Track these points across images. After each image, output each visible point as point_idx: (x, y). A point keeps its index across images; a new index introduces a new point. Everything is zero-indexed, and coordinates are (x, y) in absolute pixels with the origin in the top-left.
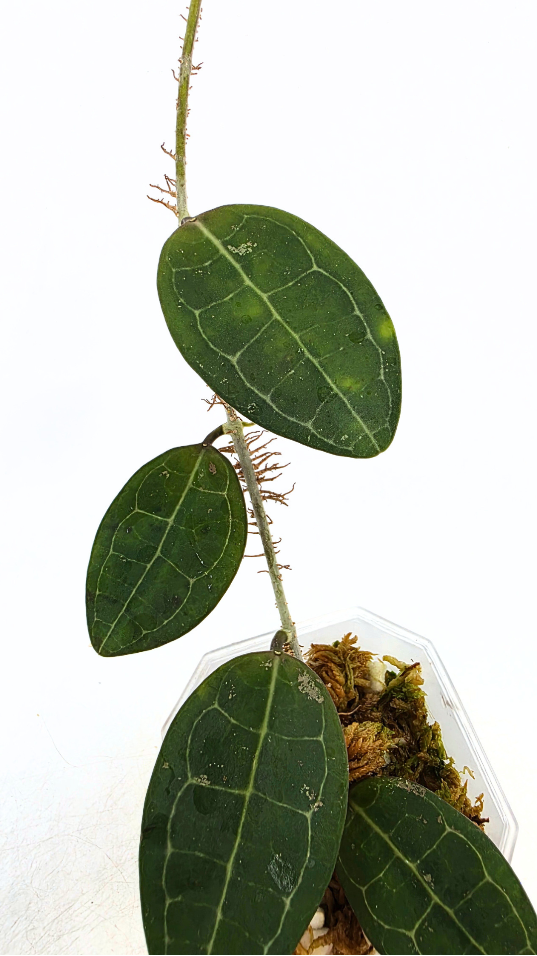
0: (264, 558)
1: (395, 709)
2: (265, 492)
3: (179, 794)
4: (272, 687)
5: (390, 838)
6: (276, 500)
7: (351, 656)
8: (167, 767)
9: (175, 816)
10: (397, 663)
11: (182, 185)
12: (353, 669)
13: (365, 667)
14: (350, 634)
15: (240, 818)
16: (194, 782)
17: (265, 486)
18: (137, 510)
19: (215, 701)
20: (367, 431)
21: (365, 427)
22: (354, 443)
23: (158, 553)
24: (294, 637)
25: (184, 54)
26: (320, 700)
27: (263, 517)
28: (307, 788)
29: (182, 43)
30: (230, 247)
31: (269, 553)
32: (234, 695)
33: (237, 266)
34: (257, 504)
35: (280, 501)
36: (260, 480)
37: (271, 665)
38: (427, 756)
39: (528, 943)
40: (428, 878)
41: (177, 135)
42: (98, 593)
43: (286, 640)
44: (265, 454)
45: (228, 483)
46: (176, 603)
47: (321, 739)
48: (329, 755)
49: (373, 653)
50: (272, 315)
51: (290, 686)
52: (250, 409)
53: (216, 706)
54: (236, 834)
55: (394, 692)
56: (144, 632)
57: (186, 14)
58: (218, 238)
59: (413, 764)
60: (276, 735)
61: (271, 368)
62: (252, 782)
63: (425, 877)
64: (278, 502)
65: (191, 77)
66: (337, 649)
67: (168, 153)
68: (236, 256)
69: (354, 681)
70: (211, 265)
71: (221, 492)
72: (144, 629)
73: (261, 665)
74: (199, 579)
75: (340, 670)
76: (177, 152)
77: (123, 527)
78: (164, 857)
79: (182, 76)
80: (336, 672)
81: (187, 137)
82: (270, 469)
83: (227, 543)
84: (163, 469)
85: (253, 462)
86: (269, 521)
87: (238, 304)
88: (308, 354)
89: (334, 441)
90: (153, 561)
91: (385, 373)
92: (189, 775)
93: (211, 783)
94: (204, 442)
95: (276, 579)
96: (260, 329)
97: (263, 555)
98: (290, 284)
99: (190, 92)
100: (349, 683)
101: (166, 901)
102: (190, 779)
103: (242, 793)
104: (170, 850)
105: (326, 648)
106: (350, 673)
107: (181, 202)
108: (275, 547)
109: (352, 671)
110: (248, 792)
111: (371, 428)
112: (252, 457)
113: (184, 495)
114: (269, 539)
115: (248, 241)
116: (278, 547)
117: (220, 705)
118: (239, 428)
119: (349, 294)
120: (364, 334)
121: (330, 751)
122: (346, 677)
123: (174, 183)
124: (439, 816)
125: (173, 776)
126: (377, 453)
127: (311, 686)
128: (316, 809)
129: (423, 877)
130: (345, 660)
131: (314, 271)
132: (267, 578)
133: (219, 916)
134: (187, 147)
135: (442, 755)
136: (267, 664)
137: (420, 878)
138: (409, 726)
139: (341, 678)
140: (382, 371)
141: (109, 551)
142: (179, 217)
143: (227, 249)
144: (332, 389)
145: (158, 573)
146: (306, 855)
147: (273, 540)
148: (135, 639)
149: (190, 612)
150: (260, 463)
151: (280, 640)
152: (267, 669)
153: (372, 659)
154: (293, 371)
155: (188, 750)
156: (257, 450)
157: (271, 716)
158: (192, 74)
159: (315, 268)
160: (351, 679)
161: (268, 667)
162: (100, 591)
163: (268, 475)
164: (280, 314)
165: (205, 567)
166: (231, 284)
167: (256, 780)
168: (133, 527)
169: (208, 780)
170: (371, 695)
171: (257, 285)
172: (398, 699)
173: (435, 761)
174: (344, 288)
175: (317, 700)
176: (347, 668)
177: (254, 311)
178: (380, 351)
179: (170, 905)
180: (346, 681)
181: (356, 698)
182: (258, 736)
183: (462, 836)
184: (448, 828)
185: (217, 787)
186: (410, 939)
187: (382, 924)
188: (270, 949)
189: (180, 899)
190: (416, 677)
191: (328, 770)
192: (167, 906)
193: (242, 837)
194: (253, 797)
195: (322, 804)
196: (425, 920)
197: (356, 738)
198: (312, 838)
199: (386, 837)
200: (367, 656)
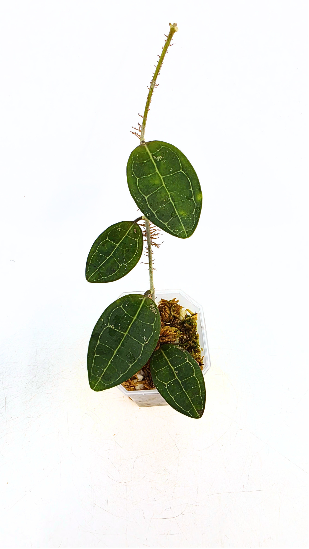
0: (148, 265)
1: (186, 327)
2: (153, 242)
3: (105, 329)
4: (141, 306)
6: (156, 246)
7: (174, 306)
8: (102, 320)
9: (102, 334)
10: (190, 312)
11: (144, 128)
12: (174, 310)
13: (179, 311)
14: (175, 298)
15: (122, 340)
16: (110, 327)
17: (153, 240)
18: (107, 239)
19: (121, 305)
20: (184, 230)
21: (184, 228)
22: (179, 233)
23: (111, 255)
24: (153, 293)
25: (153, 79)
26: (156, 314)
27: (150, 250)
28: (145, 337)
29: (153, 75)
30: (154, 157)
31: (150, 263)
32: (128, 305)
33: (155, 164)
34: (149, 246)
35: (157, 246)
36: (151, 238)
37: (142, 299)
38: (192, 343)
39: (200, 394)
40: (177, 372)
41: (145, 109)
42: (90, 263)
43: (150, 293)
44: (155, 229)
45: (139, 237)
46: (114, 271)
47: (153, 325)
49: (183, 307)
50: (162, 184)
51: (147, 307)
52: (148, 215)
53: (121, 307)
54: (119, 344)
55: (187, 321)
56: (102, 278)
57: (157, 64)
58: (151, 152)
59: (186, 345)
60: (138, 320)
61: (158, 203)
62: (128, 331)
64: (156, 247)
65: (154, 88)
66: (170, 302)
67: (140, 116)
68: (155, 160)
70: (146, 162)
71: (136, 239)
72: (102, 276)
73: (139, 298)
74: (123, 265)
75: (169, 309)
76: (144, 116)
77: (103, 244)
78: (97, 344)
79: (151, 88)
80: (167, 309)
81: (149, 110)
82: (156, 235)
83: (134, 256)
84: (119, 227)
85: (151, 231)
86: (152, 253)
87: (152, 178)
88: (171, 200)
89: (173, 231)
90: (109, 257)
91: (195, 212)
92: (109, 324)
94: (134, 221)
95: (151, 272)
96: (157, 189)
97: (148, 263)
98: (171, 175)
99: (153, 93)
102: (109, 325)
103: (124, 333)
104: (99, 343)
105: (166, 301)
107: (142, 134)
108: (152, 262)
109: (173, 311)
110: (126, 334)
111: (186, 229)
112: (151, 229)
113: (123, 238)
114: (151, 259)
115: (161, 156)
116: (154, 262)
117: (123, 307)
119: (190, 182)
120: (192, 197)
121: (155, 329)
122: (171, 312)
123: (141, 127)
124: (186, 357)
125: (104, 323)
126: (186, 237)
127: (154, 309)
128: (146, 344)
130: (172, 306)
131: (181, 172)
132: (148, 271)
133: (109, 363)
134: (148, 114)
135: (197, 345)
136: (141, 299)
137: (174, 372)
138: (189, 333)
139: (169, 312)
140: (194, 211)
141: (96, 251)
142: (140, 140)
143: (153, 157)
144: (176, 214)
145: (110, 261)
146: (140, 355)
147: (153, 259)
148: (99, 279)
149: (118, 275)
150: (153, 232)
151: (148, 292)
153: (182, 309)
154: (165, 205)
155: (110, 317)
156: (153, 227)
157: (139, 314)
158: (155, 87)
159: (181, 171)
160: (172, 313)
163: (155, 237)
164: (165, 185)
165: (126, 262)
166: (151, 171)
167: (129, 331)
168: (105, 245)
169: (114, 327)
170: (177, 320)
171: (160, 173)
172: (187, 324)
173: (194, 345)
174: (189, 180)
176: (172, 309)
177: (157, 182)
178: (195, 204)
179: (96, 356)
180: (170, 313)
181: (172, 319)
182: (133, 319)
183: (191, 364)
184: (188, 361)
185: (116, 330)
186: (165, 385)
187: (159, 380)
188: (122, 376)
189: (99, 356)
190: (195, 318)
191: (153, 334)
192: (95, 356)
193: (121, 345)
194: (127, 335)
195: (148, 343)
196: (171, 382)
197: (167, 330)
198: (143, 351)
199: (168, 360)
200: (180, 307)
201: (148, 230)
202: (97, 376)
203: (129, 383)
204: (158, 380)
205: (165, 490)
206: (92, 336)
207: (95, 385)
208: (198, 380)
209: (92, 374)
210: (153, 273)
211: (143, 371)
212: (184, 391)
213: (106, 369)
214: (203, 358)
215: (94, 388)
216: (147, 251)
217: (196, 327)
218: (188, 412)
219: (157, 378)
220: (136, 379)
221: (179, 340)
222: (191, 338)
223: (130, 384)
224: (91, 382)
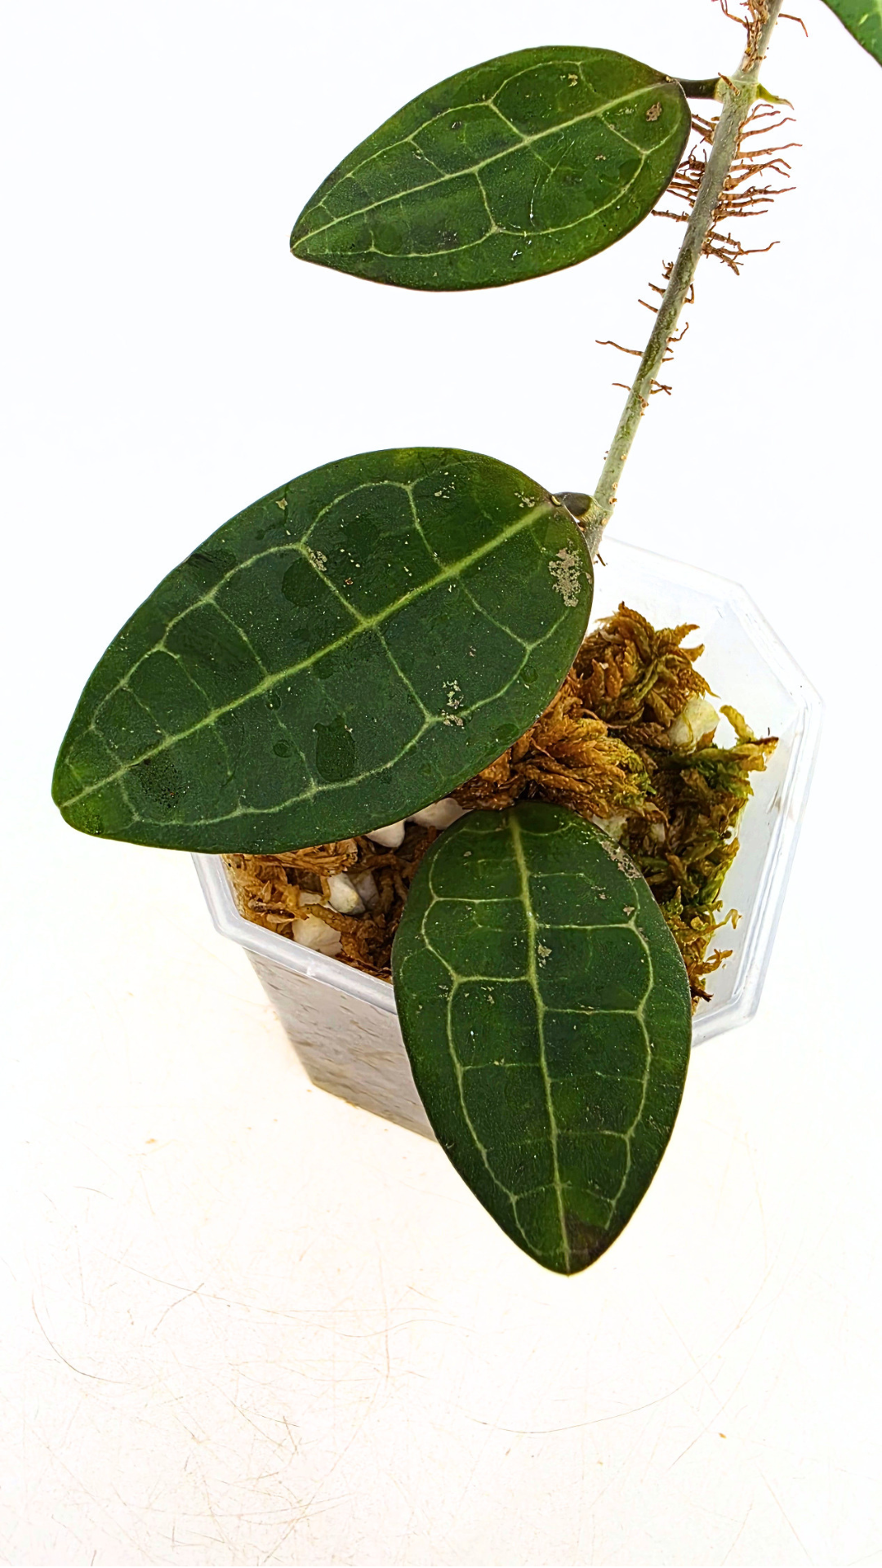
0: (638, 361)
1: (685, 783)
3: (272, 550)
4: (509, 532)
5: (530, 879)
6: (726, 259)
7: (673, 661)
8: (283, 507)
9: (246, 569)
10: (739, 722)
12: (661, 678)
13: (685, 695)
15: (331, 642)
16: (304, 552)
18: (490, 103)
19: (412, 481)
23: (475, 169)
24: (600, 522)
26: (570, 602)
27: (684, 281)
28: (455, 688)
31: (652, 354)
32: (445, 497)
34: (689, 252)
35: (732, 264)
37: (533, 506)
38: (683, 872)
39: (631, 1132)
40: (545, 951)
42: (349, 175)
43: (582, 511)
45: (663, 142)
46: (447, 242)
47: (529, 647)
48: (523, 675)
49: (712, 690)
51: (539, 550)
53: (409, 488)
54: (310, 653)
55: (703, 764)
56: (373, 249)
60: (466, 591)
62: (383, 615)
63: (540, 947)
64: (727, 266)
69: (649, 693)
71: (641, 147)
72: (375, 245)
73: (516, 494)
74: (509, 235)
75: (639, 662)
77: (453, 116)
78: (196, 599)
80: (631, 658)
83: (591, 216)
84: (573, 70)
85: (730, 173)
86: (689, 297)
90: (458, 173)
92: (304, 539)
93: (325, 572)
95: (637, 402)
100: (638, 688)
101: (157, 645)
102: (301, 544)
103: (358, 616)
104: (209, 598)
106: (650, 678)
108: (668, 349)
109: (656, 678)
110: (367, 623)
112: (735, 163)
113: (578, 119)
114: (668, 328)
116: (677, 349)
117: (414, 492)
118: (748, 91)
121: (529, 673)
122: (640, 678)
124: (632, 906)
125: (282, 522)
127: (572, 575)
128: (447, 723)
129: (537, 944)
130: (658, 655)
133: (210, 720)
135: (709, 895)
136: (527, 500)
137: (532, 943)
138: (687, 822)
139: (631, 673)
141: (406, 136)
145: (455, 193)
146: (386, 763)
147: (676, 333)
148: (352, 251)
149: (460, 265)
151: (578, 503)
152: (521, 505)
153: (703, 694)
155: (326, 509)
157: (480, 562)
160: (645, 686)
161: (525, 504)
162: (354, 174)
165: (527, 226)
167: (390, 617)
168: (466, 123)
169: (324, 564)
170: (659, 729)
172: (701, 775)
173: (693, 883)
175: (565, 598)
176: (652, 668)
179: (159, 652)
180: (636, 683)
181: (633, 715)
182: (438, 571)
183: (646, 946)
184: (631, 925)
185: (329, 583)
186: (450, 982)
187: (427, 941)
188: (245, 815)
189: (176, 657)
190: (755, 759)
191: (507, 693)
192: (154, 650)
193: (316, 664)
194: (368, 633)
195: (460, 723)
196: (493, 984)
197: (588, 737)
198: (413, 748)
199: (525, 874)
200: (697, 684)
201: (721, 163)
202: (113, 749)
203: (274, 890)
204: (423, 941)
205: (240, 1516)
206: (197, 558)
207: (80, 790)
208: (649, 1046)
209: (92, 727)
210: (646, 410)
211: (378, 884)
212: (539, 1069)
213: (175, 738)
214: (723, 961)
215: (66, 804)
216: (665, 284)
217: (736, 810)
218: (513, 1199)
219: (423, 931)
220: (321, 892)
221: (625, 831)
222: (691, 844)
223: (277, 895)
224: (67, 761)
